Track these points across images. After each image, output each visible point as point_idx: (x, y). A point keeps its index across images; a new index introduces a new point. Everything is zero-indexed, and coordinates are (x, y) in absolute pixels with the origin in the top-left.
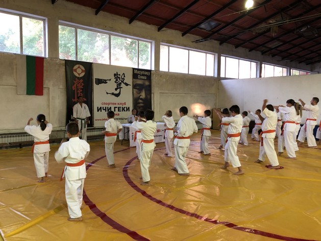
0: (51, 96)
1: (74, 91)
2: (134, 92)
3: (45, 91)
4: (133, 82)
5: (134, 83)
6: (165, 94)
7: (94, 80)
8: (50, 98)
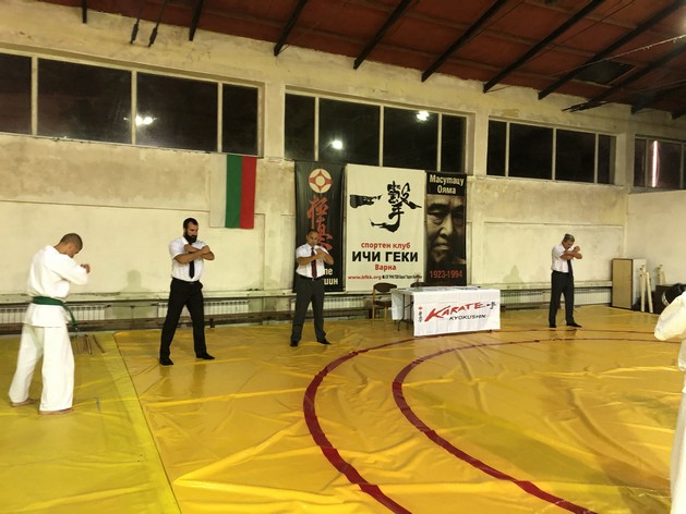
0: (267, 230)
1: (310, 220)
2: (429, 222)
3: (257, 221)
4: (427, 201)
5: (430, 204)
6: (497, 225)
7: (348, 199)
8: (267, 235)
